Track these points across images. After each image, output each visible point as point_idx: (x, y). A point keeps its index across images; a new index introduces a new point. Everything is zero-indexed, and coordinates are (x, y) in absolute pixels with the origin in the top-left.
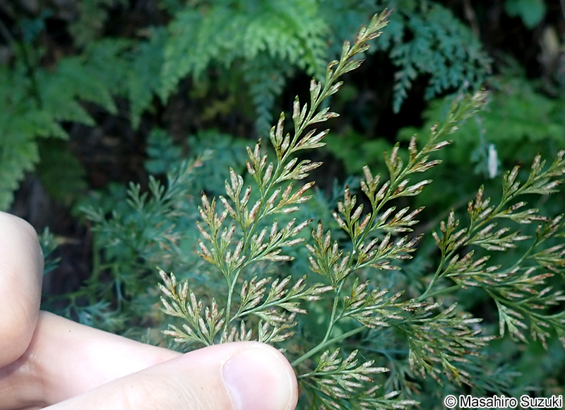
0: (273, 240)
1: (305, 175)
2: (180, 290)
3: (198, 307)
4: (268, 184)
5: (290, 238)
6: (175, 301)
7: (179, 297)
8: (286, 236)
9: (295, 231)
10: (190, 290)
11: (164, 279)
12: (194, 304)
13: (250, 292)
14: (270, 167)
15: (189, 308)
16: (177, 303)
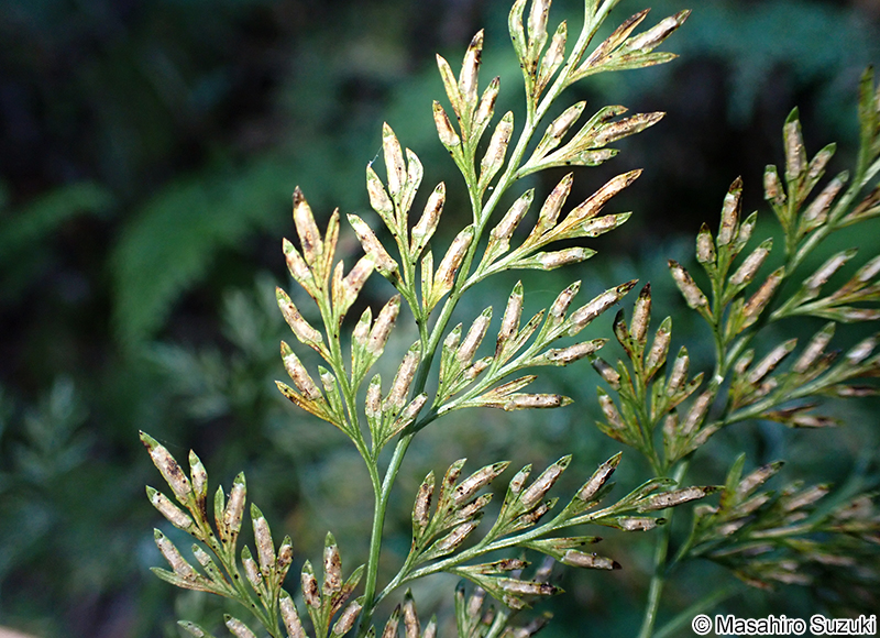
0: (509, 347)
1: (607, 154)
2: (219, 508)
3: (279, 563)
4: (495, 181)
5: (561, 342)
6: (202, 543)
7: (216, 532)
8: (552, 334)
9: (579, 319)
10: (253, 507)
11: (167, 475)
12: (266, 553)
13: (443, 508)
14: (505, 126)
15: (249, 563)
16: (211, 550)
